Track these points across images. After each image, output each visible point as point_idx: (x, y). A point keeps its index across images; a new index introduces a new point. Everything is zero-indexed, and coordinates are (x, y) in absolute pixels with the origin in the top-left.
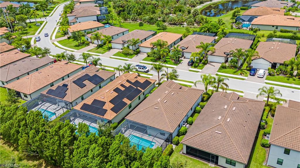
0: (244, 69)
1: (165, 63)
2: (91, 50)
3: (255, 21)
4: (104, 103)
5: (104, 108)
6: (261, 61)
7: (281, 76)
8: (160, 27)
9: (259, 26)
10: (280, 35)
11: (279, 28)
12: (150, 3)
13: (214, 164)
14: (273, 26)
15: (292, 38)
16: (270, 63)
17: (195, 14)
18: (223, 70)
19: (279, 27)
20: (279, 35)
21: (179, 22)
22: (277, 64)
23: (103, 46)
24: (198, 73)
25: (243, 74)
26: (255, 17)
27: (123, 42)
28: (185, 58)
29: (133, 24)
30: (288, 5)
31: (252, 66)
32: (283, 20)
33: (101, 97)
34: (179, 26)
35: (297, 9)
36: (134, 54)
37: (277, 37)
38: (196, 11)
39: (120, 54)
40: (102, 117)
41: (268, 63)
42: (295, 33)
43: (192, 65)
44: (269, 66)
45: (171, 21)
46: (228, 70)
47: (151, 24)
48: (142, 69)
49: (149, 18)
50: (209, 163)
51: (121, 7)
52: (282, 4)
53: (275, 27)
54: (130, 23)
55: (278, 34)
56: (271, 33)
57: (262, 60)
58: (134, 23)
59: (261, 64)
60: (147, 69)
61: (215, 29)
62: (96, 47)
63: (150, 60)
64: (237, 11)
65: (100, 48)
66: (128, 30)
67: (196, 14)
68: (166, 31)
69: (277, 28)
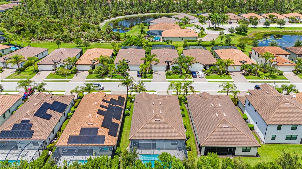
0: (185, 73)
1: (113, 77)
2: (11, 76)
3: (164, 35)
4: (97, 129)
5: (99, 134)
7: (214, 75)
8: (80, 44)
12: (52, 21)
13: (231, 156)
14: (180, 38)
17: (109, 30)
18: (170, 76)
19: (184, 38)
21: (96, 38)
23: (24, 70)
24: (151, 82)
25: (188, 77)
26: (161, 31)
27: (53, 62)
28: (129, 70)
29: (42, 44)
30: (176, 21)
31: (190, 70)
32: (185, 32)
33: (88, 124)
34: (97, 42)
36: (72, 73)
39: (55, 75)
40: (103, 145)
41: (202, 66)
43: (141, 76)
45: (88, 38)
46: (173, 76)
47: (66, 42)
48: (97, 87)
49: (63, 36)
50: (227, 156)
51: (21, 26)
53: (181, 38)
54: (38, 42)
57: (197, 64)
58: (44, 42)
59: (197, 67)
60: (102, 87)
62: (16, 72)
63: (96, 77)
65: (22, 72)
66: (47, 50)
68: (89, 47)
69: (182, 39)
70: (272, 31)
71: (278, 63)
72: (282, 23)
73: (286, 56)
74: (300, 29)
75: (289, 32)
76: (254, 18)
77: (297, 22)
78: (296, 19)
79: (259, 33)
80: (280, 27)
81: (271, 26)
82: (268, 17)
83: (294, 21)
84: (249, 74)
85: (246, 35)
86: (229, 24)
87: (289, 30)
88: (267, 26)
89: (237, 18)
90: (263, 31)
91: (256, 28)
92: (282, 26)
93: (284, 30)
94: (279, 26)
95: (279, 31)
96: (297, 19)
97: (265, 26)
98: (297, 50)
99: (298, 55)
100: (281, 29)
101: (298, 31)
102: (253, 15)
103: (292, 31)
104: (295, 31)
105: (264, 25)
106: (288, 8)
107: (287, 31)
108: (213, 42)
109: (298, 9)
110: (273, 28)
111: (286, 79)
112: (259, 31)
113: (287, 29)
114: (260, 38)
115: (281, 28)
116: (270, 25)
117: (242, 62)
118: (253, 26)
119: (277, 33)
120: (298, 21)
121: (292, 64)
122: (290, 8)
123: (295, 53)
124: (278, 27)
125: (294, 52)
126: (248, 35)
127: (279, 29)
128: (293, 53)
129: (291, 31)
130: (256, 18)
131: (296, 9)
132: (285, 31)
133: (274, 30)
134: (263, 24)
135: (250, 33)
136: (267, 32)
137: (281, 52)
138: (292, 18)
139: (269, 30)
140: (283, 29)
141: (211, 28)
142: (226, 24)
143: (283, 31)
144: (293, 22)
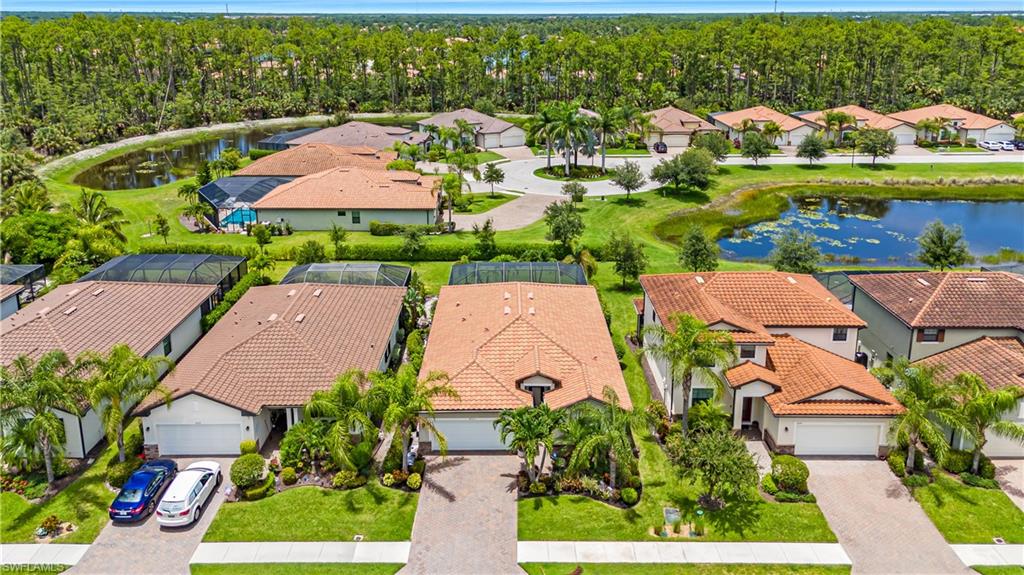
3: (274, 198)
6: (192, 410)
7: (310, 486)
9: (287, 216)
10: (361, 246)
11: (367, 220)
14: (342, 213)
15: (404, 257)
16: (246, 413)
19: (366, 216)
20: (356, 247)
22: (288, 412)
26: (279, 181)
30: (411, 138)
31: (156, 447)
32: (377, 187)
35: (442, 151)
37: (352, 256)
38: (15, 167)
41: (235, 417)
42: (413, 236)
44: (245, 433)
52: (391, 137)
53: (349, 216)
55: (355, 240)
56: (309, 242)
57: (196, 403)
59: (198, 425)
61: (54, 244)
64: (222, 163)
67: (15, 177)
69: (356, 220)
70: (834, 180)
71: (777, 389)
72: (881, 145)
73: (840, 334)
74: (960, 171)
75: (913, 184)
76: (761, 127)
77: (955, 144)
78: (946, 131)
79: (771, 191)
80: (871, 162)
81: (831, 158)
82: (823, 124)
83: (939, 140)
84: (559, 486)
85: (705, 199)
86: (653, 153)
87: (913, 179)
88: (815, 162)
89: (691, 128)
90: (792, 180)
91: (766, 168)
92: (880, 160)
93: (888, 178)
94: (868, 159)
95: (867, 180)
96: (953, 132)
97: (805, 161)
98: (914, 295)
99: (921, 330)
100: (876, 173)
101: (954, 182)
102: (762, 114)
103: (925, 183)
104: (941, 182)
105: (799, 155)
106: (915, 90)
107: (902, 180)
108: (485, 238)
109: (958, 92)
110: (843, 168)
111: (828, 538)
112: (774, 183)
113: (905, 171)
114: (768, 213)
115: (875, 167)
116: (823, 156)
117: (527, 384)
118: (750, 161)
119: (855, 190)
120: (957, 137)
121: (873, 401)
122: (923, 91)
123: (896, 318)
124: (863, 166)
125: (895, 308)
126: (714, 200)
127: (868, 171)
128: (889, 313)
129: (920, 179)
130: (771, 127)
131: (949, 94)
132: (895, 180)
133: (841, 178)
134: (794, 149)
135: (728, 193)
136: (811, 188)
137: (807, 306)
138: (927, 127)
139: (820, 177)
140: (883, 172)
141: (556, 169)
142: (643, 151)
143: (886, 183)
144: (933, 145)
